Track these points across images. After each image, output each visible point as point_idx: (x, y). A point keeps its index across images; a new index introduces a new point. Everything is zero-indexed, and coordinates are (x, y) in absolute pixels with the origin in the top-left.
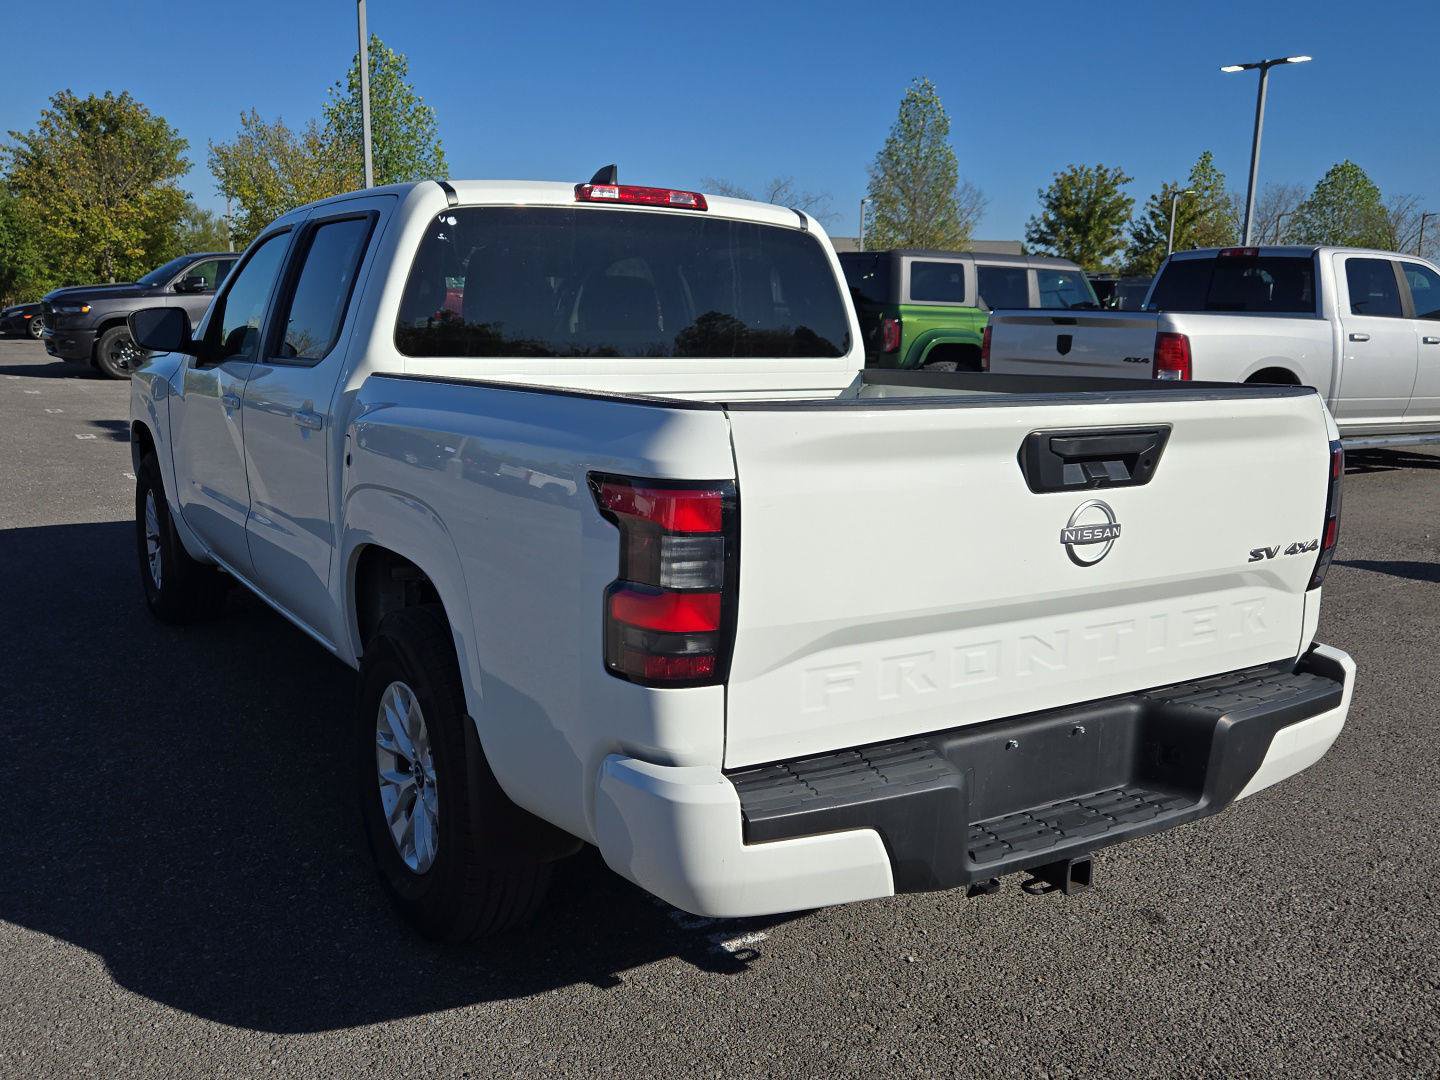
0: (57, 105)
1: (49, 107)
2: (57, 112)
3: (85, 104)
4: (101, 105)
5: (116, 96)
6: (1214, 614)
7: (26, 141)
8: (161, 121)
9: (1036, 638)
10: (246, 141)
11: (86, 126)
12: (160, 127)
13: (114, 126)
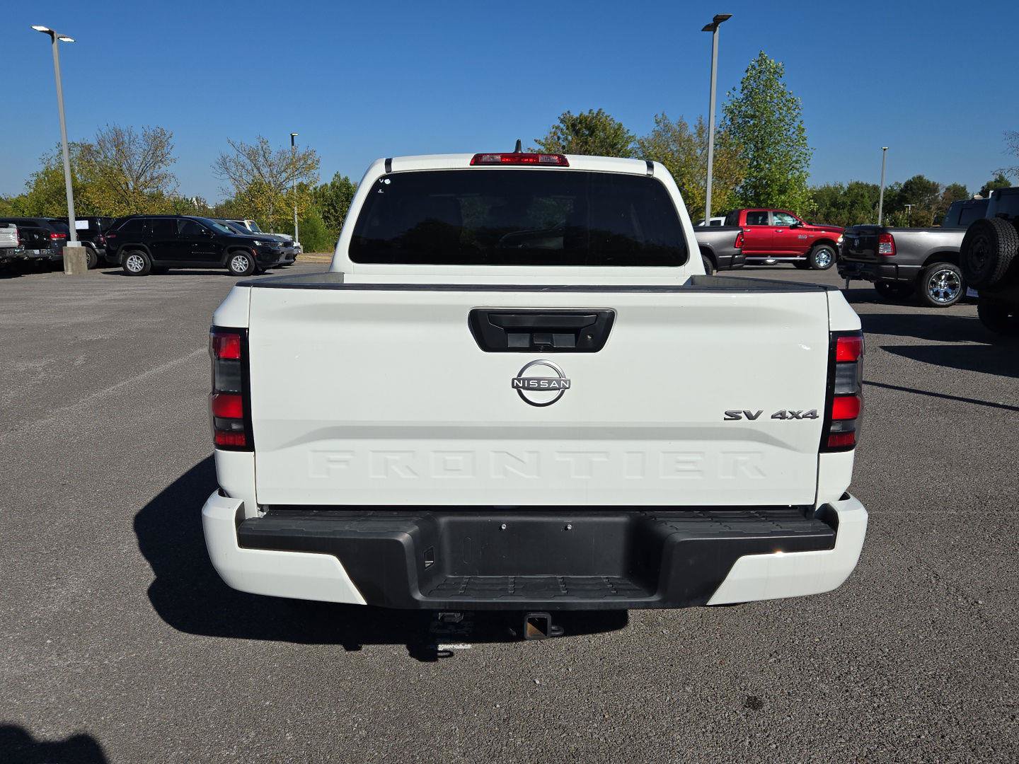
0: (562, 121)
1: (557, 123)
2: (562, 126)
3: (577, 118)
4: (586, 118)
5: (595, 112)
6: (700, 458)
7: (543, 145)
8: (620, 125)
9: (507, 453)
10: (658, 134)
11: (577, 132)
12: (619, 129)
13: (592, 130)
